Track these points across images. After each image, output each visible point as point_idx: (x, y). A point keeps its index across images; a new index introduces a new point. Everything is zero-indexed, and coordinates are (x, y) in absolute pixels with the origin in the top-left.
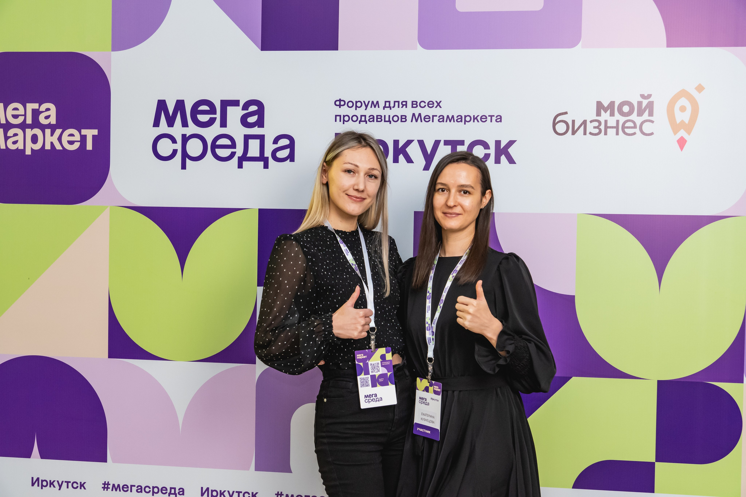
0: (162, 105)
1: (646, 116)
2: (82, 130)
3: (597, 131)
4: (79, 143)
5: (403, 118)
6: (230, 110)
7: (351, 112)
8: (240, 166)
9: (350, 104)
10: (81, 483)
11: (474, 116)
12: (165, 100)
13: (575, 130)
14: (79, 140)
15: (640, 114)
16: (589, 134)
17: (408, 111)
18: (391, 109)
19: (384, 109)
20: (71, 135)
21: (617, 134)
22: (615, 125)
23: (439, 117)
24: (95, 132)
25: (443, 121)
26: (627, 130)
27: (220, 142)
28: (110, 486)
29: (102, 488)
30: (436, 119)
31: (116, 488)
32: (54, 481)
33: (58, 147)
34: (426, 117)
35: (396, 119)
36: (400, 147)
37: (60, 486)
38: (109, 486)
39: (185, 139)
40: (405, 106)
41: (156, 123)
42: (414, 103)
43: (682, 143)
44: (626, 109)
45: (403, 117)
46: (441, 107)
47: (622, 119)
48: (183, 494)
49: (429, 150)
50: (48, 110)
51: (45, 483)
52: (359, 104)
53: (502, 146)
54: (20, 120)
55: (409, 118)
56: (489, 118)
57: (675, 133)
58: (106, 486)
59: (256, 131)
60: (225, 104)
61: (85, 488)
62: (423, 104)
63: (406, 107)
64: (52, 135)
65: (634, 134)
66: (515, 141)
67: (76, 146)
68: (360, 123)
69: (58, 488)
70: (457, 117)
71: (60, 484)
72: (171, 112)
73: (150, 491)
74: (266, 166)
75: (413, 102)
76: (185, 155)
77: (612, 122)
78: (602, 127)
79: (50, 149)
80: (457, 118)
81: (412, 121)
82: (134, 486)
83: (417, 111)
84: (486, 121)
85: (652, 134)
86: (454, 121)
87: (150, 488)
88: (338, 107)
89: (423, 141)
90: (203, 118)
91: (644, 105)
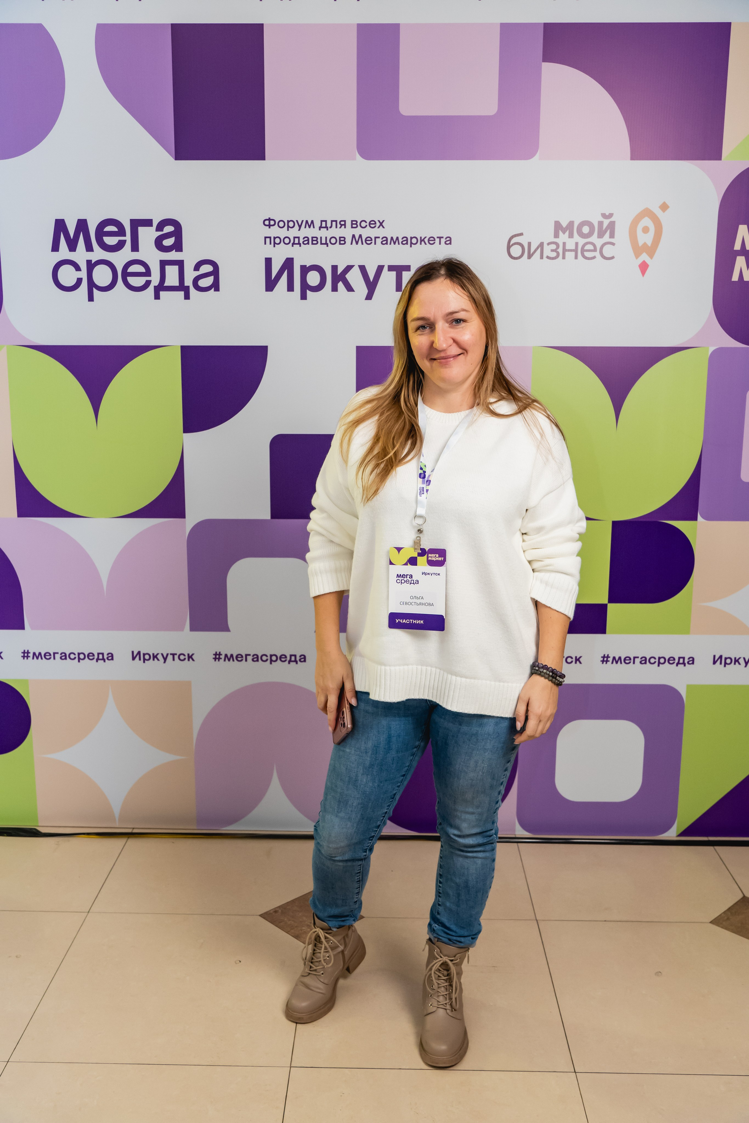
0: (60, 225)
1: (606, 238)
3: (554, 254)
5: (342, 241)
6: (142, 231)
7: (283, 233)
8: (157, 297)
9: (281, 224)
11: (421, 237)
12: (64, 220)
13: (531, 253)
15: (601, 235)
16: (546, 257)
17: (347, 232)
18: (327, 230)
19: (320, 230)
21: (576, 258)
22: (573, 248)
23: (382, 239)
25: (387, 243)
26: (587, 254)
27: (132, 269)
28: (31, 655)
29: (22, 656)
30: (379, 241)
31: (37, 656)
34: (368, 239)
35: (333, 241)
36: (339, 273)
38: (29, 655)
39: (91, 266)
40: (343, 227)
41: (55, 248)
42: (354, 222)
43: (644, 267)
44: (586, 230)
45: (342, 239)
46: (384, 227)
47: (582, 241)
48: (112, 659)
49: (371, 277)
52: (291, 224)
55: (348, 240)
56: (437, 240)
57: (637, 256)
58: (25, 655)
59: (173, 255)
60: (136, 224)
62: (364, 224)
63: (345, 227)
65: (594, 257)
68: (293, 246)
70: (402, 239)
72: (72, 234)
73: (75, 658)
74: (187, 297)
75: (352, 221)
76: (92, 285)
77: (570, 245)
78: (560, 250)
81: (352, 244)
82: (58, 653)
83: (358, 231)
84: (434, 243)
85: (613, 258)
86: (399, 244)
87: (75, 654)
88: (268, 227)
89: (364, 266)
90: (111, 241)
91: (605, 225)
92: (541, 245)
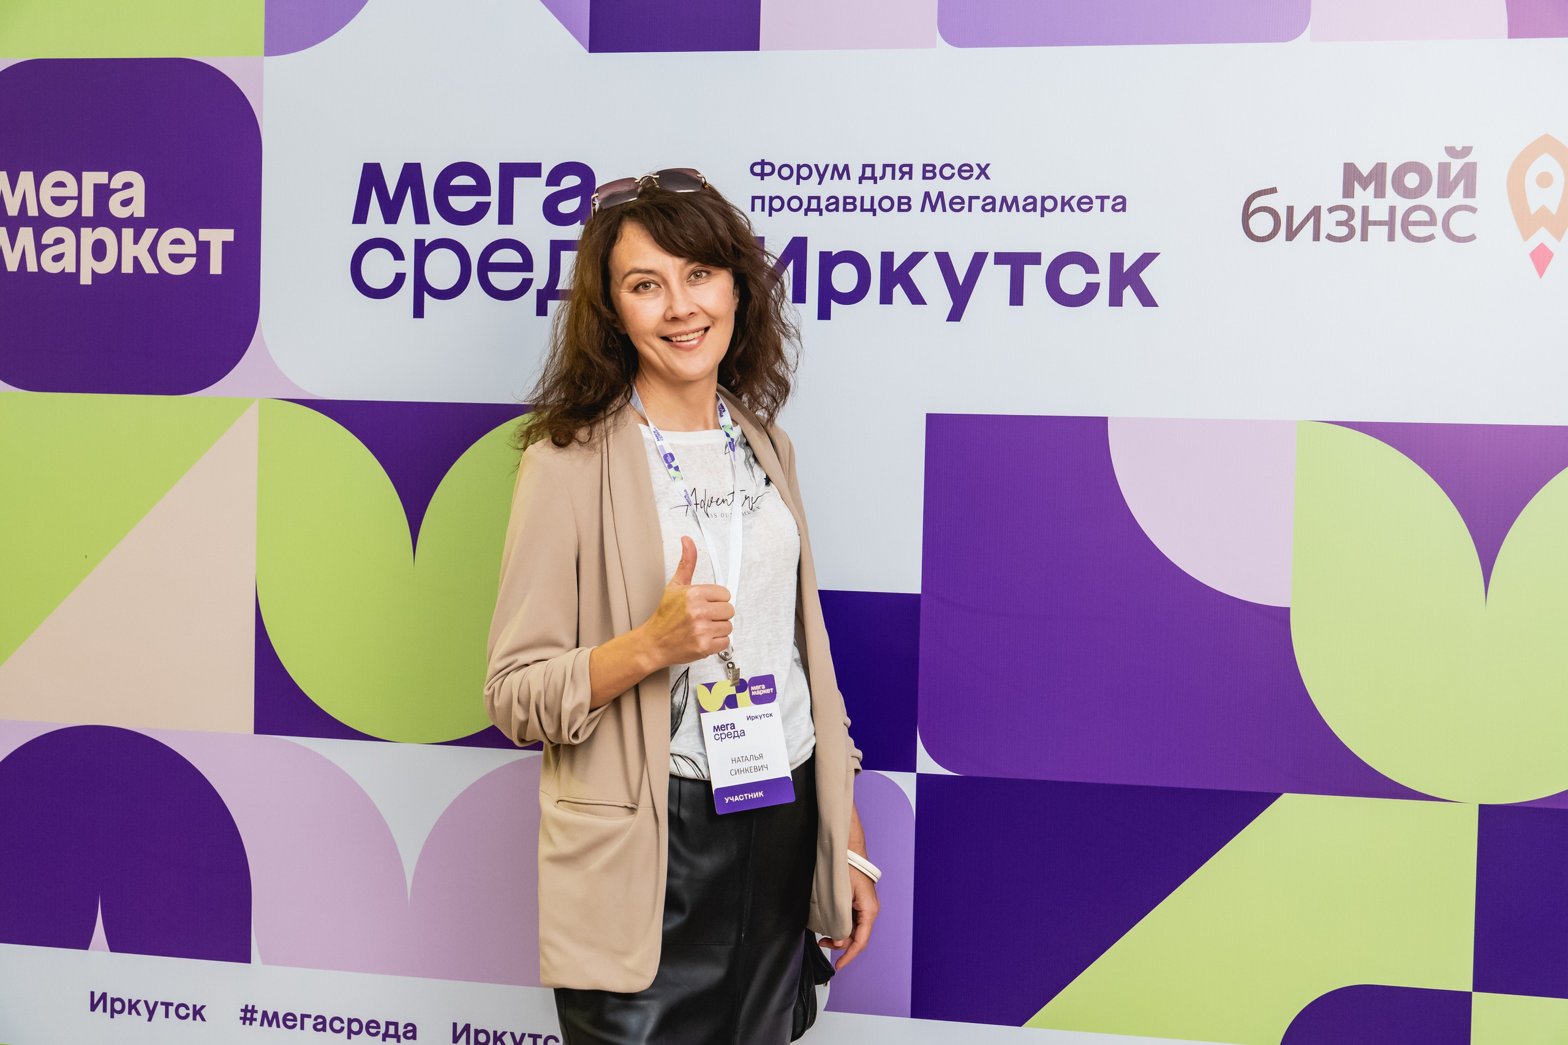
0: (372, 175)
1: (1458, 197)
2: (201, 231)
3: (1343, 231)
4: (194, 260)
5: (904, 204)
6: (520, 184)
7: (787, 189)
8: (542, 310)
9: (786, 172)
10: (195, 1006)
11: (1063, 198)
13: (1294, 228)
14: (195, 253)
15: (1445, 191)
16: (1326, 237)
17: (915, 188)
18: (875, 182)
19: (860, 182)
20: (178, 242)
21: (1391, 237)
22: (1386, 218)
23: (984, 200)
24: (228, 235)
25: (993, 209)
26: (1414, 230)
27: (499, 257)
28: (258, 1016)
29: (241, 1018)
30: (977, 204)
31: (270, 1019)
32: (138, 1001)
33: (150, 268)
34: (955, 201)
35: (886, 204)
36: (895, 268)
37: (151, 1013)
38: (255, 1016)
39: (422, 250)
40: (907, 176)
41: (360, 216)
42: (928, 168)
43: (1541, 258)
44: (1412, 180)
45: (903, 200)
46: (987, 178)
47: (1403, 205)
48: (414, 1037)
49: (961, 275)
50: (128, 185)
51: (118, 1006)
52: (804, 172)
53: (1126, 267)
54: (68, 209)
55: (916, 203)
56: (1097, 203)
57: (1526, 235)
58: (248, 1015)
60: (510, 172)
61: (203, 1019)
62: (947, 172)
63: (911, 178)
64: (136, 241)
65: (1431, 237)
66: (1157, 254)
67: (188, 265)
68: (806, 214)
69: (147, 1016)
70: (1025, 200)
71: (151, 1009)
72: (391, 192)
73: (342, 1029)
75: (925, 166)
76: (422, 287)
77: (1379, 211)
78: (1357, 223)
79: (131, 271)
80: (1025, 203)
81: (923, 210)
82: (309, 1016)
83: (935, 186)
84: (1091, 208)
85: (1472, 238)
86: (1018, 210)
87: (342, 1021)
88: (760, 177)
89: (946, 254)
90: (462, 204)
91: (1453, 173)
92: (1316, 212)
